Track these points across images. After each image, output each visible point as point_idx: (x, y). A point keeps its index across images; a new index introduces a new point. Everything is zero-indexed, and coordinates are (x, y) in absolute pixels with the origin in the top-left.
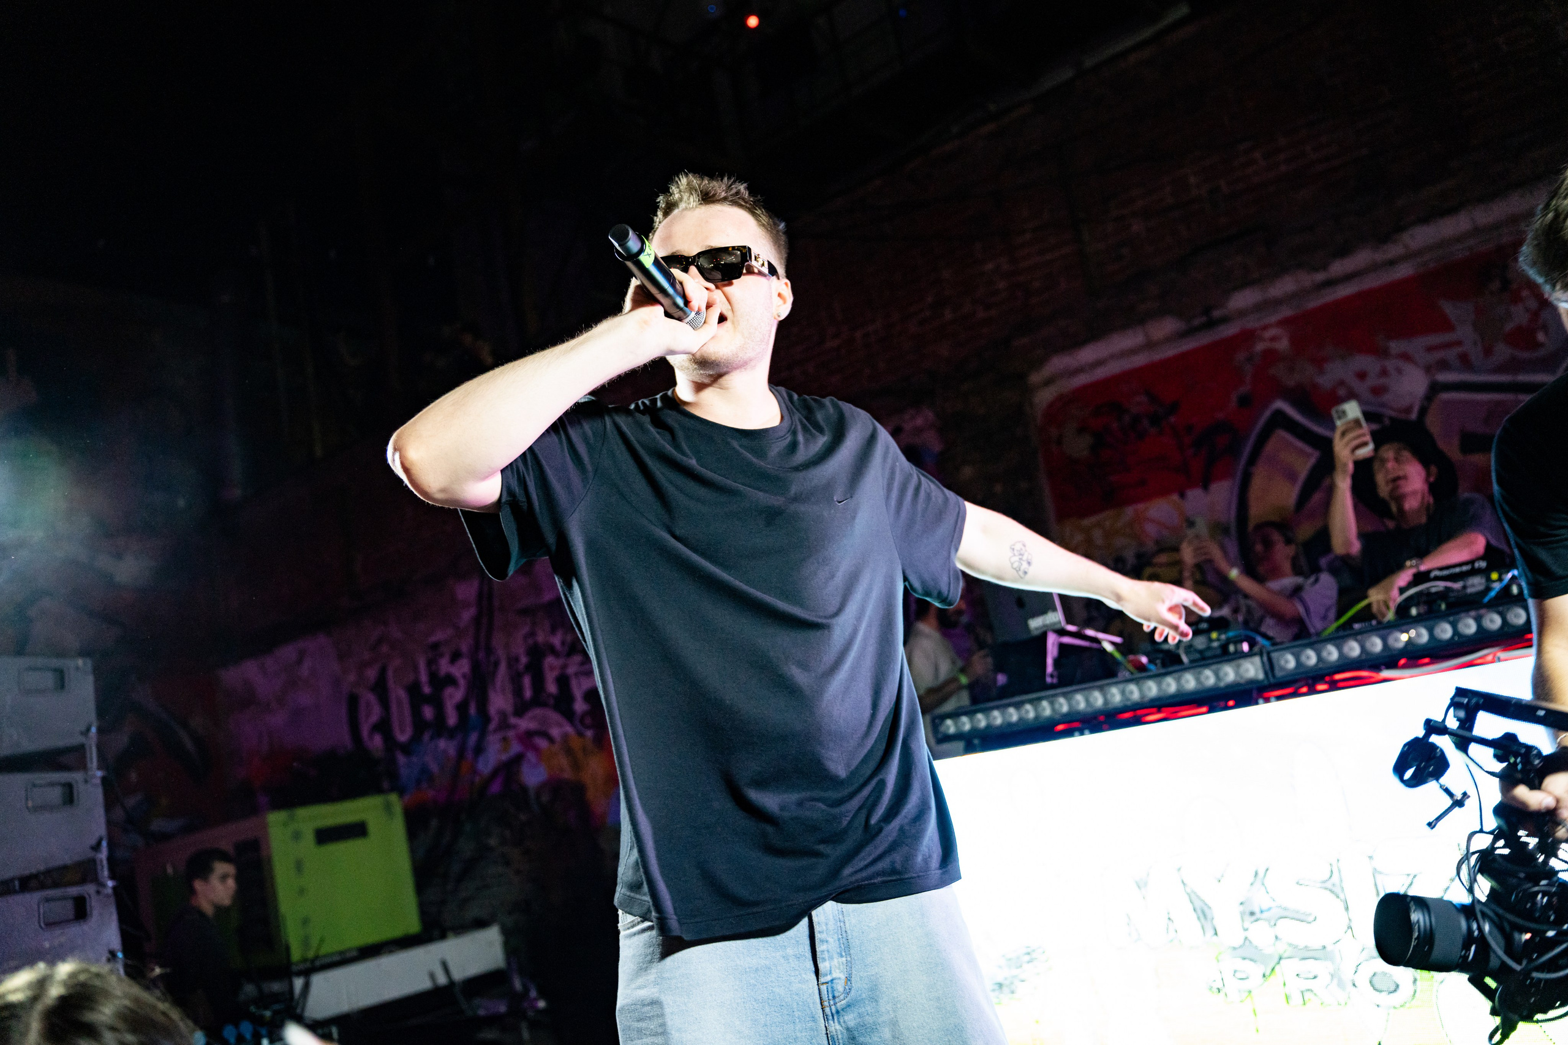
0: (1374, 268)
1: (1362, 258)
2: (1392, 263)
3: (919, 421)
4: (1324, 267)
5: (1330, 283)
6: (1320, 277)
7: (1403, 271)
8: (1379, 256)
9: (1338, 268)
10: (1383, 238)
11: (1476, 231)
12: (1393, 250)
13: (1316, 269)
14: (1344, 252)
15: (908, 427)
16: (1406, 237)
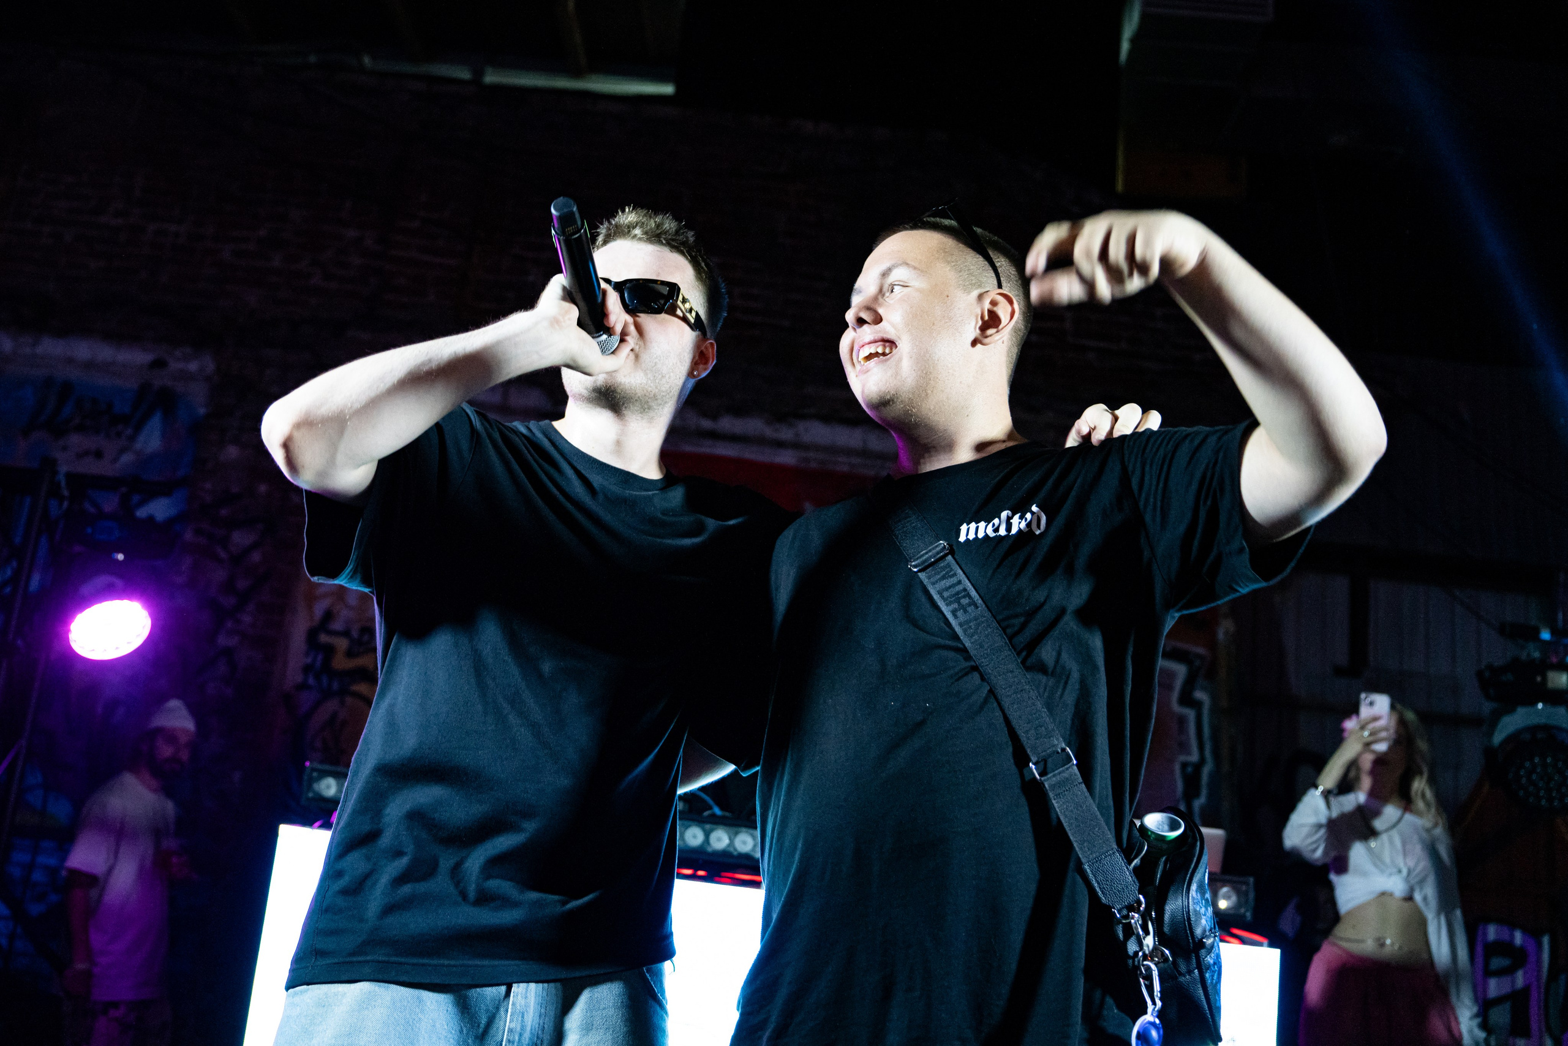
0: (761, 441)
1: (754, 425)
2: (780, 444)
3: (193, 366)
4: (715, 417)
5: (715, 436)
6: (706, 424)
7: (787, 458)
8: (769, 432)
9: (727, 424)
10: (780, 417)
11: (864, 453)
12: (786, 434)
13: (705, 415)
14: (739, 411)
15: (175, 365)
16: (801, 426)
